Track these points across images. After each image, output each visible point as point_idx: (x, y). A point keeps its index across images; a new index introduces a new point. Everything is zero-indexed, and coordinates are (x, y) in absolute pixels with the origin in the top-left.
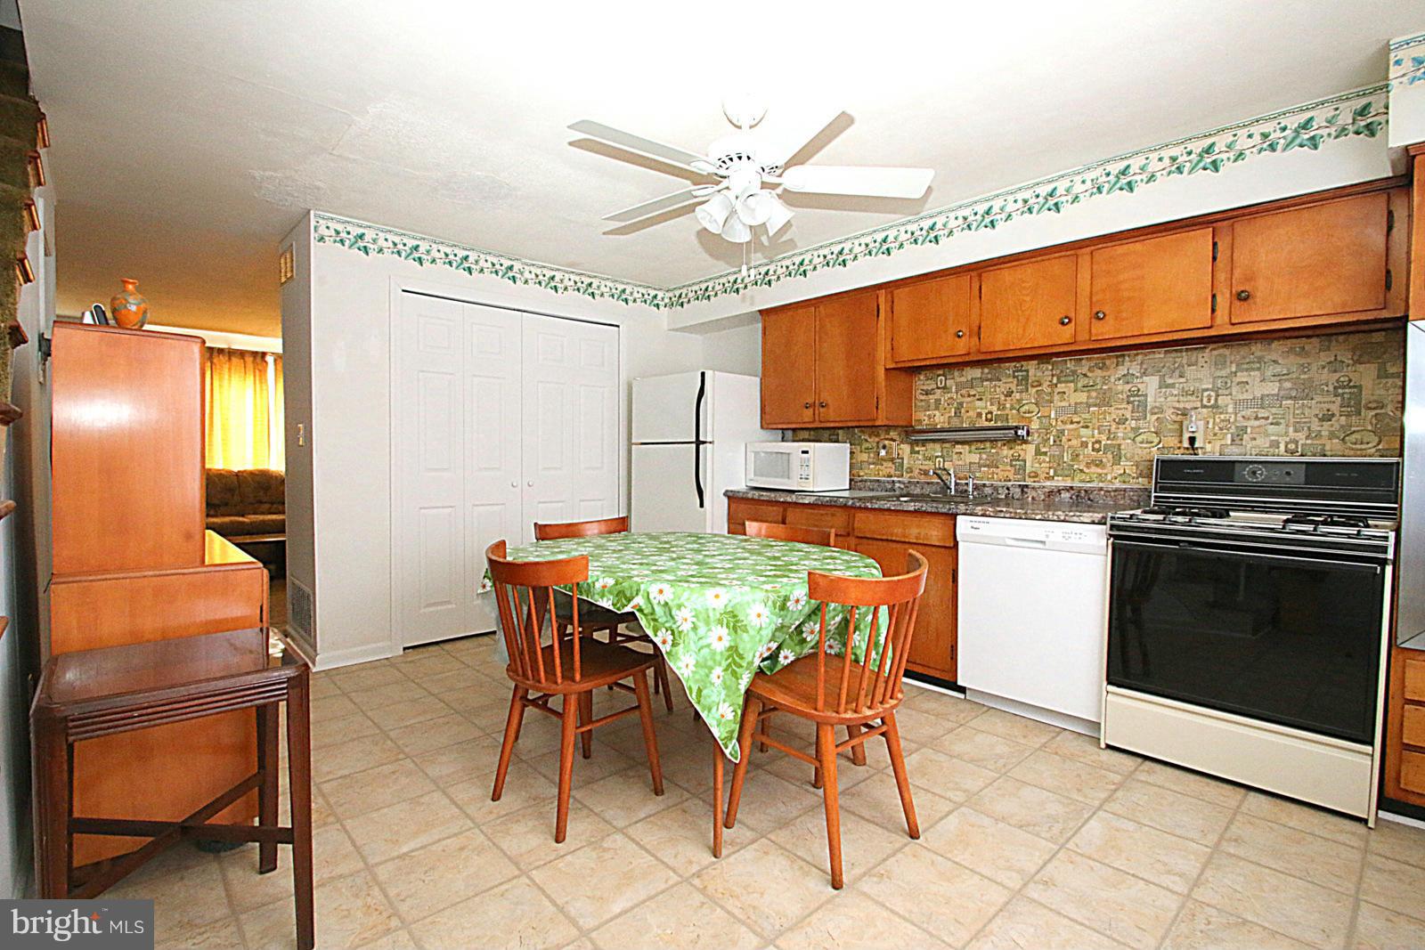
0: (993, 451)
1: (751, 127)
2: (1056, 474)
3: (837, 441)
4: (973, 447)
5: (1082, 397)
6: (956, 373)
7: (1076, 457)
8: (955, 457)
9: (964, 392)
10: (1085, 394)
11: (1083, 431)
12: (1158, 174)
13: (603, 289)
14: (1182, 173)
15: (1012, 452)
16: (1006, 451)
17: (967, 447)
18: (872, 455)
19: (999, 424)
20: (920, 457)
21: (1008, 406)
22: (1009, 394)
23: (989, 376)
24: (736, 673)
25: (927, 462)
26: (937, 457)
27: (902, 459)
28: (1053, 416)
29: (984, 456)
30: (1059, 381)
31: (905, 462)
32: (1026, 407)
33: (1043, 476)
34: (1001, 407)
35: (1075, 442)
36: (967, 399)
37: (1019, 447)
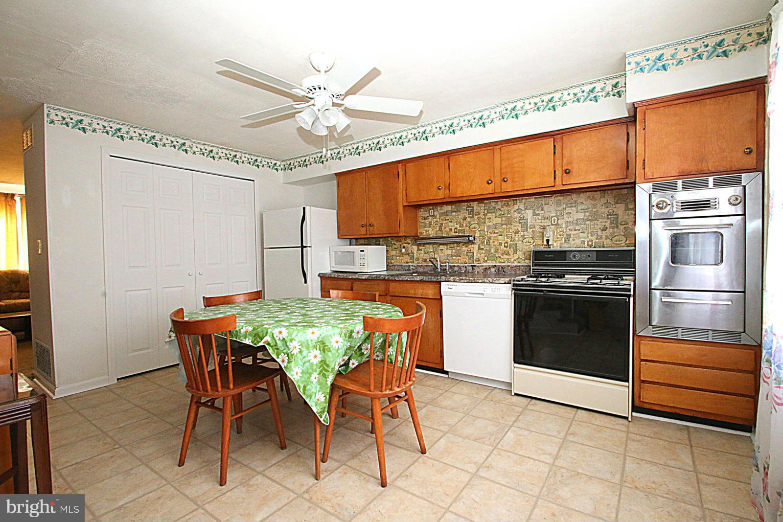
0: (458, 248)
1: (326, 72)
2: (488, 259)
3: (379, 245)
4: (448, 247)
5: (499, 220)
6: (439, 208)
7: (497, 250)
8: (440, 251)
9: (443, 218)
10: (500, 219)
11: (500, 237)
12: (529, 111)
13: (243, 159)
14: (539, 111)
15: (467, 248)
16: (464, 248)
17: (445, 246)
18: (398, 252)
19: (460, 234)
20: (422, 252)
21: (464, 225)
22: (465, 219)
23: (455, 210)
24: (325, 375)
25: (426, 255)
26: (431, 252)
27: (413, 253)
28: (486, 230)
29: (454, 251)
30: (488, 212)
31: (415, 255)
32: (473, 226)
33: (482, 261)
34: (462, 225)
35: (496, 243)
36: (445, 222)
37: (470, 246)
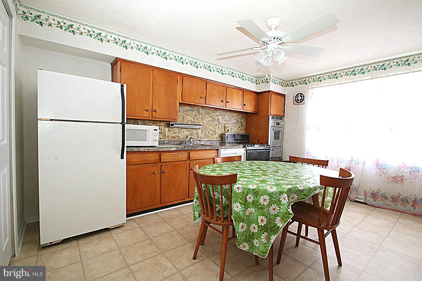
0: (192, 131)
2: (205, 137)
4: (187, 130)
5: (210, 119)
6: (183, 107)
7: (209, 133)
8: (182, 132)
9: (185, 113)
11: (210, 127)
15: (196, 131)
16: (195, 131)
17: (185, 130)
19: (193, 124)
20: (171, 132)
22: (196, 116)
23: (191, 110)
25: (174, 134)
26: (177, 132)
27: (165, 133)
28: (205, 123)
29: (190, 132)
30: (206, 114)
31: (166, 134)
32: (199, 120)
33: (202, 138)
34: (194, 119)
35: (209, 130)
36: (185, 115)
37: (198, 130)
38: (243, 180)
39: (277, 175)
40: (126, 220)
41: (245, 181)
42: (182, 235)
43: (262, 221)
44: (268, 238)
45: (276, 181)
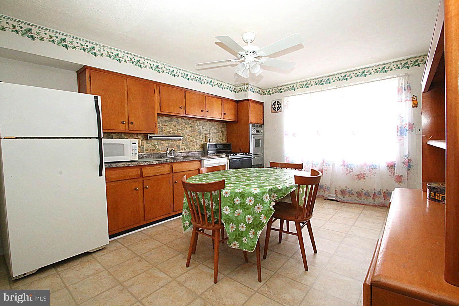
0: (172, 143)
2: (186, 149)
4: (167, 142)
5: (190, 129)
6: (161, 118)
7: (190, 144)
8: (161, 145)
9: (163, 124)
10: (191, 128)
11: (191, 138)
15: (176, 143)
16: (175, 143)
17: (165, 141)
19: (173, 135)
20: (150, 145)
21: (175, 130)
22: (175, 126)
23: (170, 120)
25: (153, 147)
26: (156, 145)
27: (144, 146)
28: (185, 133)
29: (170, 144)
30: (186, 125)
32: (179, 131)
33: (184, 149)
34: (173, 130)
35: (189, 140)
36: (164, 126)
37: (178, 142)
38: (230, 186)
39: (260, 179)
40: (109, 242)
41: (232, 187)
42: (172, 248)
43: (249, 219)
44: (255, 234)
45: (259, 184)
